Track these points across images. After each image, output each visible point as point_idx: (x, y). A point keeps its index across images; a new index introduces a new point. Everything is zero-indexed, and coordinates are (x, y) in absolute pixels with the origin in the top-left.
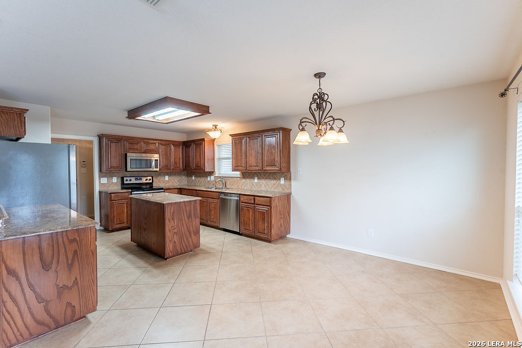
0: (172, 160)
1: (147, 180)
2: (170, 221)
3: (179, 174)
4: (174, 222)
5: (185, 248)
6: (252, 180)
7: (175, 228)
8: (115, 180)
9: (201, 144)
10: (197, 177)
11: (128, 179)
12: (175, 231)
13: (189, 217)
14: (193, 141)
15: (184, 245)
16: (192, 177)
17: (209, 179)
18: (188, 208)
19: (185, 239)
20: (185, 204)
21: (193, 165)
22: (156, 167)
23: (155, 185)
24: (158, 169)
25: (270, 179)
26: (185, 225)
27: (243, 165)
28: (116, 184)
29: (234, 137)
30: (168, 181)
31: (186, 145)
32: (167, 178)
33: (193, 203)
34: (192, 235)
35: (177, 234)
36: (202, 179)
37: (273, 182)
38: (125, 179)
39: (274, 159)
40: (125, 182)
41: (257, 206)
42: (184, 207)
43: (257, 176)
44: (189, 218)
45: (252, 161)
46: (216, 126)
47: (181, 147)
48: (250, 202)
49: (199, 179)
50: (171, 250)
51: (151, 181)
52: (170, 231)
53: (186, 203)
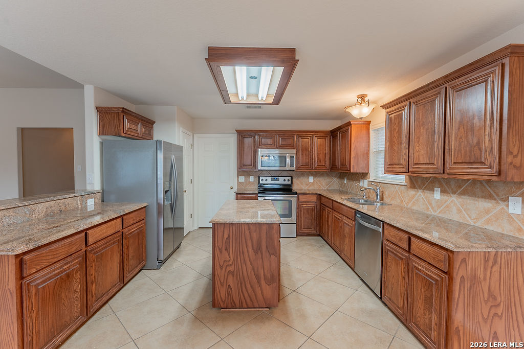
0: (315, 156)
1: (285, 180)
2: (221, 252)
3: (328, 175)
4: (229, 255)
5: (248, 300)
6: (428, 194)
7: (231, 265)
8: (252, 179)
9: (347, 131)
10: (349, 180)
11: (264, 178)
12: (231, 269)
13: (258, 250)
14: (339, 128)
15: (246, 295)
16: (344, 179)
17: (361, 184)
18: (255, 236)
19: (249, 286)
20: (249, 228)
21: (338, 164)
22: (292, 166)
23: (295, 188)
24: (294, 168)
25: (473, 194)
26: (248, 263)
27: (403, 162)
28: (253, 183)
29: (388, 110)
30: (313, 183)
31: (333, 134)
32: (311, 179)
33: (264, 228)
34: (263, 282)
35: (233, 275)
36: (355, 184)
37: (484, 204)
38: (261, 178)
39: (478, 143)
40: (261, 182)
41: (414, 258)
42: (247, 233)
43: (441, 186)
44: (256, 253)
45: (420, 153)
46: (362, 97)
47: (327, 139)
48: (400, 244)
49: (351, 183)
50: (224, 298)
51: (290, 183)
52: (221, 268)
53: (251, 227)
